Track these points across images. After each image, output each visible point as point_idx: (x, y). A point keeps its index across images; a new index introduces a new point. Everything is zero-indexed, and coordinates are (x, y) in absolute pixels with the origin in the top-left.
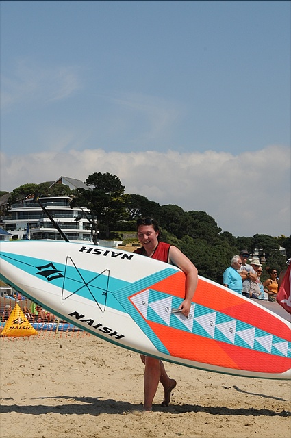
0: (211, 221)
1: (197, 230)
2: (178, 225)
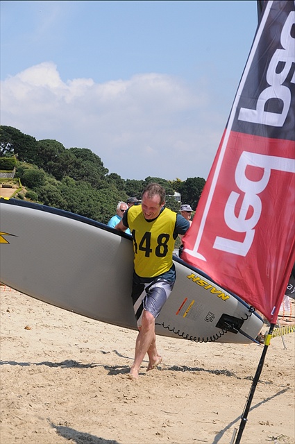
0: (96, 160)
1: (80, 171)
2: (57, 164)
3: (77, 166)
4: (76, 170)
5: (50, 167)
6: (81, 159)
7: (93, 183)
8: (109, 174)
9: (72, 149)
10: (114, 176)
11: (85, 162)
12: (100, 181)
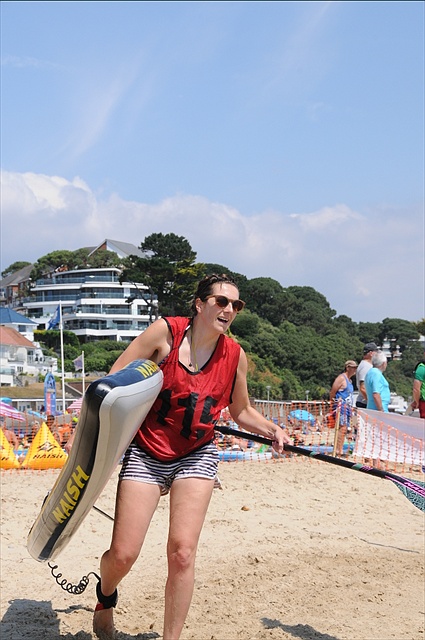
0: (321, 300)
1: (302, 314)
2: (273, 307)
3: (298, 308)
4: (296, 313)
5: (266, 310)
6: (302, 300)
7: (318, 329)
8: (337, 316)
9: (291, 288)
10: (343, 319)
11: (307, 303)
12: (326, 325)
